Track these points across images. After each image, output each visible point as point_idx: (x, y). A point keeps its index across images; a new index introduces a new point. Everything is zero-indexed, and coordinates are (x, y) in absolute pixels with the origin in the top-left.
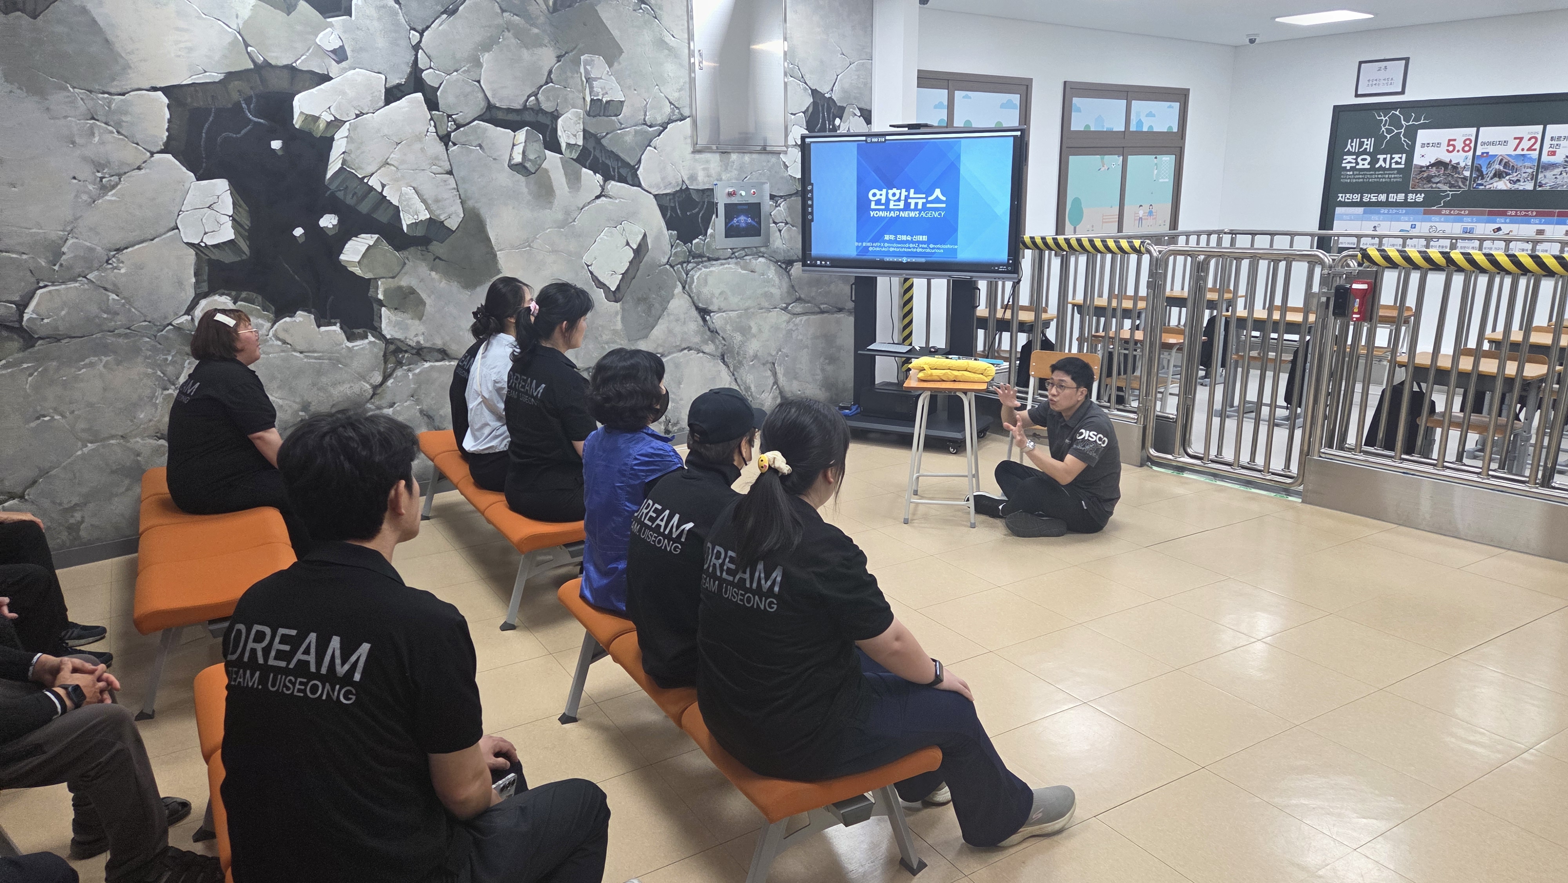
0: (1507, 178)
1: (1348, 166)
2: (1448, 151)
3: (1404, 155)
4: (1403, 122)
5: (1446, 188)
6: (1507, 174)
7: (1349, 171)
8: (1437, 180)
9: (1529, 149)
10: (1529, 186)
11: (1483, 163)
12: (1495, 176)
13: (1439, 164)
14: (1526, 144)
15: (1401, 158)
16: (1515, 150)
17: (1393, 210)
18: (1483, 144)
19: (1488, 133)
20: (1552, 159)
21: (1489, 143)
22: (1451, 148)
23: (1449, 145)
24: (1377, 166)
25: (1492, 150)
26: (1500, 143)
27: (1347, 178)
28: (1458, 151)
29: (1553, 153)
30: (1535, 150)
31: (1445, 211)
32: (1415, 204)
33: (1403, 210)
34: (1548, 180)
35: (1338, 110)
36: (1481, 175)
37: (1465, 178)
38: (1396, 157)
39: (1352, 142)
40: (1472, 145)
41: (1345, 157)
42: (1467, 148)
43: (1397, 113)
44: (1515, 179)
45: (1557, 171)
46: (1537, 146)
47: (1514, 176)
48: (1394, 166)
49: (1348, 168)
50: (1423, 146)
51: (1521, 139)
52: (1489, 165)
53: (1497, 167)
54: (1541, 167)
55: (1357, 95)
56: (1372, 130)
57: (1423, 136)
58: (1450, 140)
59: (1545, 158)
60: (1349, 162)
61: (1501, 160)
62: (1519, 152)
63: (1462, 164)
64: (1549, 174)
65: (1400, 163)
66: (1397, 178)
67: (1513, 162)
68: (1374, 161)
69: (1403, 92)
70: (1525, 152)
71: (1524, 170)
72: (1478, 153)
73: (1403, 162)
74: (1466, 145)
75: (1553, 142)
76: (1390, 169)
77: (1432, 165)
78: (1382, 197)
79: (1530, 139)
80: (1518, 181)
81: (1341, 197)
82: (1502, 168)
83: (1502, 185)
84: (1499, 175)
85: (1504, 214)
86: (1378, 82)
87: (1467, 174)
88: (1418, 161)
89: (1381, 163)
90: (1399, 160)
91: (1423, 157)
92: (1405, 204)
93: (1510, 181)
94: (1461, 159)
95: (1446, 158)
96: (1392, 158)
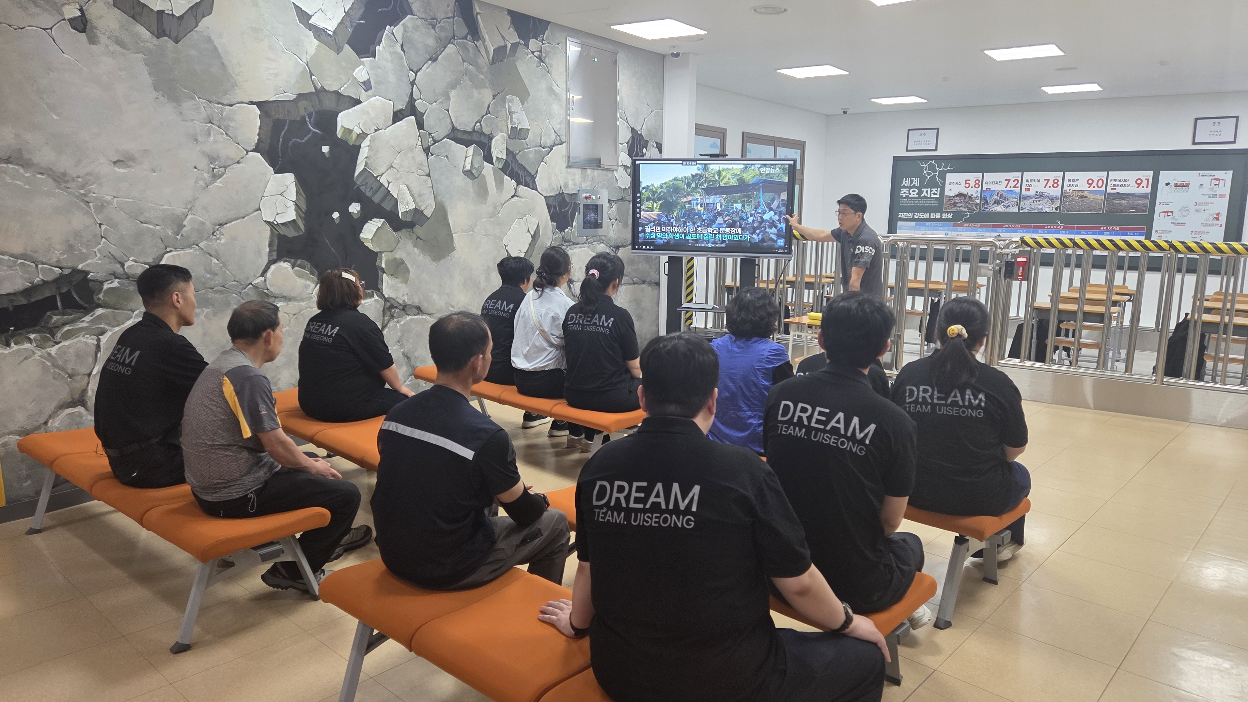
0: (1002, 204)
1: (904, 195)
2: (965, 187)
3: (939, 189)
4: (937, 168)
5: (966, 210)
6: (1002, 202)
7: (905, 198)
8: (960, 205)
9: (1014, 187)
10: (1016, 210)
11: (987, 195)
12: (995, 203)
13: (960, 195)
14: (1012, 184)
15: (937, 191)
16: (1006, 187)
17: (934, 224)
18: (987, 183)
19: (989, 177)
20: (1028, 193)
21: (990, 183)
22: (967, 185)
23: (966, 184)
24: (922, 195)
25: (993, 187)
26: (997, 183)
27: (904, 203)
28: (972, 187)
29: (1028, 190)
30: (1018, 187)
31: (966, 224)
32: (947, 220)
33: (940, 224)
34: (1027, 206)
35: (896, 159)
36: (987, 203)
37: (977, 204)
38: (934, 190)
39: (906, 180)
40: (980, 184)
41: (902, 189)
42: (977, 186)
43: (933, 162)
44: (1007, 205)
45: (1031, 201)
46: (1019, 185)
47: (1006, 203)
48: (932, 196)
49: (904, 196)
50: (950, 183)
51: (1009, 180)
52: (991, 196)
53: (996, 197)
54: (1022, 198)
55: (907, 151)
56: (918, 173)
57: (950, 177)
58: (966, 181)
59: (1024, 193)
60: (905, 193)
61: (998, 193)
62: (1008, 188)
63: (975, 196)
64: (1027, 202)
65: (936, 194)
66: (935, 203)
67: (1005, 195)
68: (920, 192)
69: (936, 150)
70: (1012, 189)
71: (1012, 200)
72: (984, 189)
73: (938, 194)
74: (976, 184)
75: (1028, 183)
76: (930, 198)
77: (957, 196)
78: (927, 216)
79: (1014, 181)
80: (1009, 206)
81: (901, 215)
82: (999, 198)
83: (999, 209)
84: (997, 203)
85: (1001, 226)
86: (920, 143)
87: (978, 201)
88: (947, 193)
89: (924, 193)
90: (936, 192)
91: (951, 190)
92: (941, 220)
93: (1004, 206)
94: (973, 192)
95: (965, 191)
96: (931, 191)
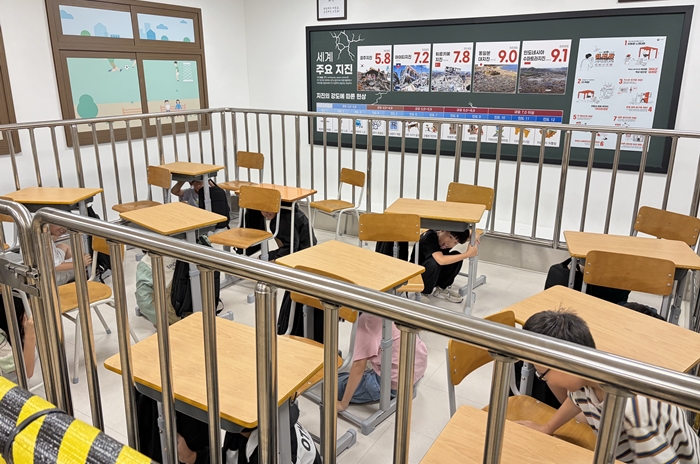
0: (413, 83)
1: (320, 72)
2: (376, 62)
3: (352, 65)
4: (348, 40)
6: (413, 80)
7: (321, 75)
8: (372, 84)
9: (424, 61)
10: (426, 89)
11: (398, 71)
12: (406, 81)
13: (372, 72)
14: (422, 58)
15: (350, 67)
16: (416, 62)
17: (350, 105)
18: (397, 57)
19: (399, 49)
20: (438, 69)
23: (377, 58)
24: (337, 72)
25: (403, 62)
26: (407, 57)
27: (321, 81)
28: (383, 62)
29: (438, 65)
30: (428, 62)
31: (379, 107)
32: (361, 102)
33: (355, 106)
34: (439, 84)
35: (310, 30)
36: (398, 81)
38: (347, 66)
39: (320, 54)
40: (390, 58)
41: (317, 66)
42: (387, 61)
43: (344, 33)
45: (442, 78)
46: (429, 59)
47: (417, 82)
48: (346, 73)
50: (362, 58)
51: (419, 54)
52: (402, 73)
53: (406, 74)
54: (432, 75)
55: (319, 20)
56: (331, 47)
57: (362, 50)
58: (377, 54)
59: (434, 69)
60: (320, 69)
61: (408, 70)
63: (386, 72)
64: (438, 80)
66: (348, 82)
67: (415, 71)
68: (334, 69)
69: (345, 18)
70: (422, 64)
71: (422, 77)
72: (395, 64)
73: (351, 70)
74: (387, 58)
75: (438, 57)
76: (344, 75)
77: (368, 73)
78: (342, 96)
79: (424, 54)
80: (420, 85)
81: (319, 95)
82: (409, 76)
85: (413, 109)
86: (330, 10)
87: (389, 79)
91: (363, 67)
92: (355, 101)
93: (415, 85)
94: (384, 68)
95: (376, 67)
96: (344, 67)
